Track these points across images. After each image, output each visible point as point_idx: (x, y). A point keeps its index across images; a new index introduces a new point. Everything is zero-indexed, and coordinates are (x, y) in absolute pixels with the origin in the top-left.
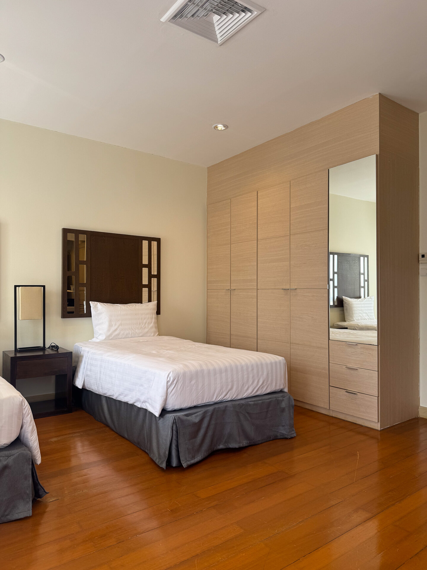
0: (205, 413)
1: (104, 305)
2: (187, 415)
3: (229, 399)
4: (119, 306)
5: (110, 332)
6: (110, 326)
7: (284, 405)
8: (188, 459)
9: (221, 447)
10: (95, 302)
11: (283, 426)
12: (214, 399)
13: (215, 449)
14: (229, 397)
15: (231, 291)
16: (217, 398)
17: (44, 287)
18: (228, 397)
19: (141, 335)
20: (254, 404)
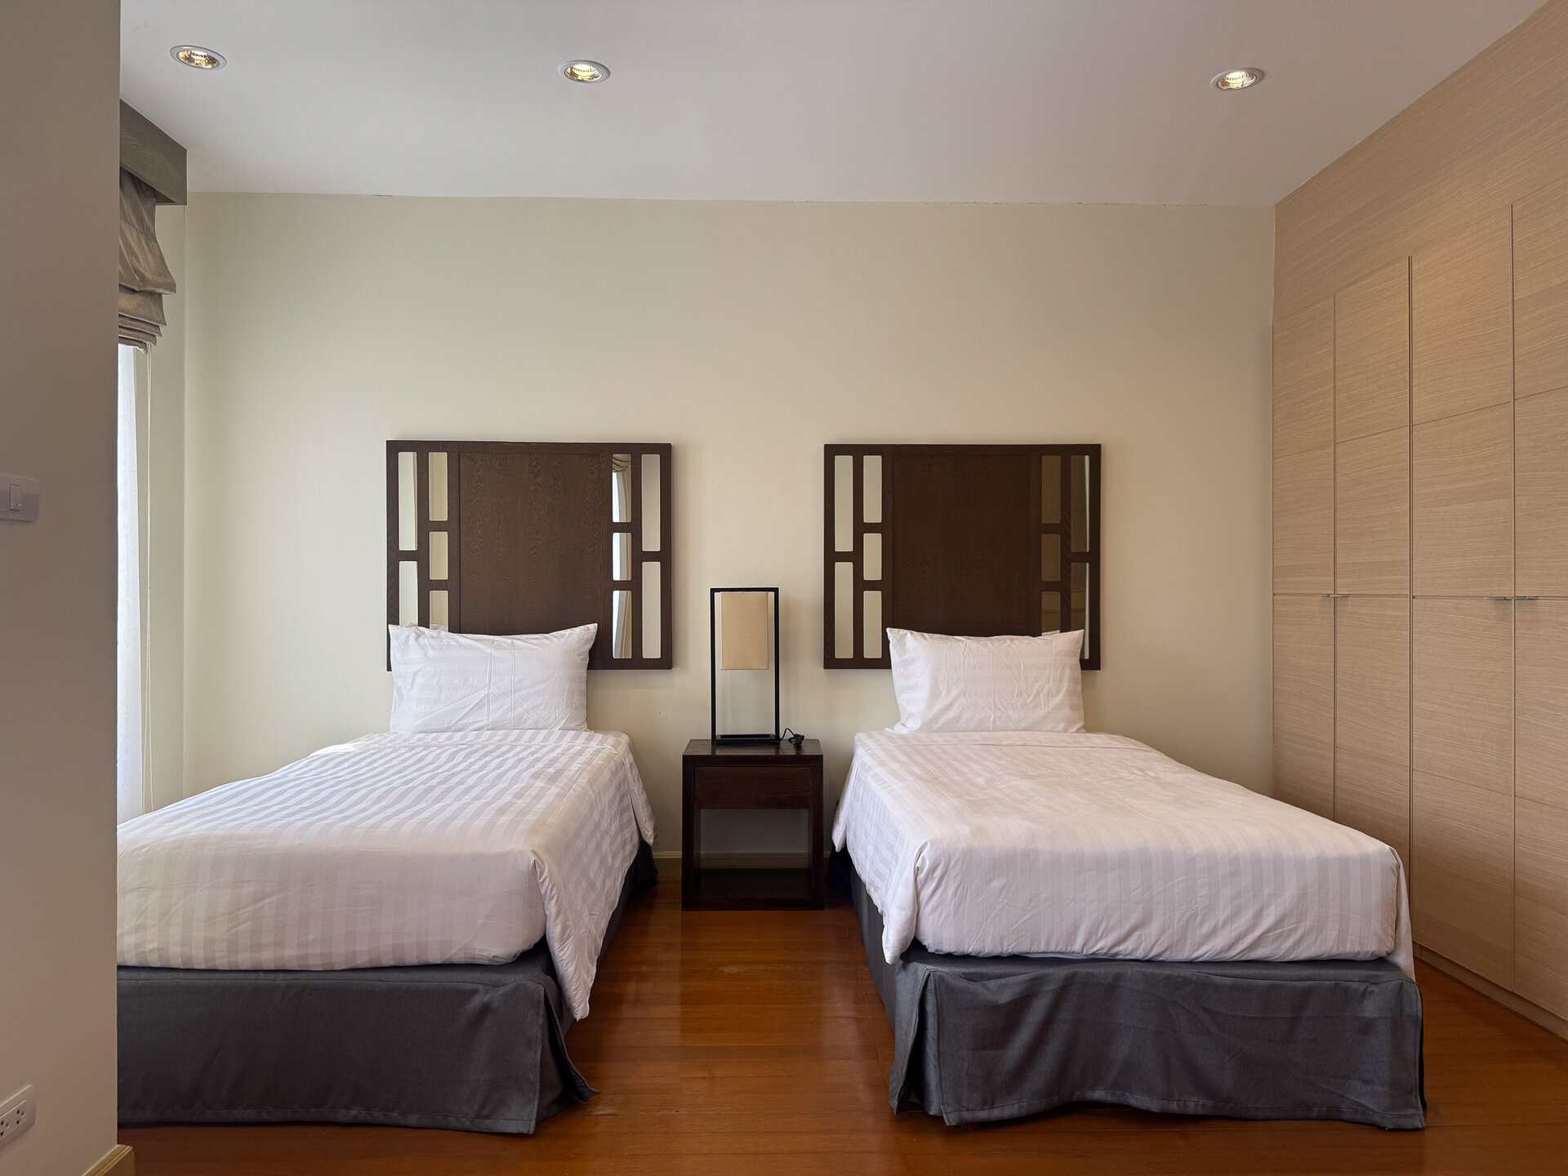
0: (1036, 982)
1: (922, 639)
2: (970, 978)
3: (1139, 954)
4: (962, 641)
5: (933, 712)
6: (934, 694)
7: (1370, 1009)
8: (965, 1104)
9: (1099, 1094)
10: (901, 630)
11: (1367, 1082)
12: (1077, 946)
13: (1077, 1095)
14: (1137, 949)
15: (1336, 600)
16: (1090, 945)
17: (776, 590)
18: (1130, 948)
19: (1023, 725)
20: (1233, 987)
